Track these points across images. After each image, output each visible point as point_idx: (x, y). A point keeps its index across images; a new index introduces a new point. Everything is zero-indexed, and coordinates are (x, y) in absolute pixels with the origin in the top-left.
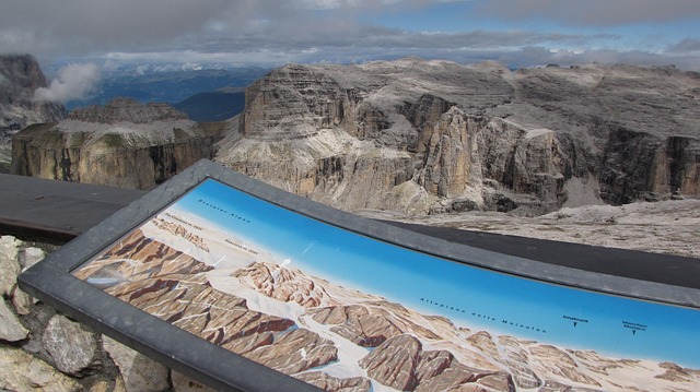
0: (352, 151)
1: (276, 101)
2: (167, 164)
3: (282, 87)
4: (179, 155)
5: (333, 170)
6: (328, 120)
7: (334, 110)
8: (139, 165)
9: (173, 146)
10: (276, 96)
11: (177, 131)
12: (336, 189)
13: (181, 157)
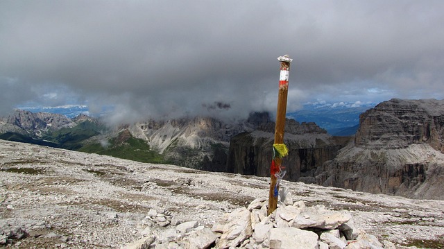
0: (434, 161)
1: (379, 123)
2: (309, 160)
3: (385, 114)
4: (317, 155)
5: (417, 173)
6: (418, 138)
7: (423, 130)
8: (291, 159)
9: (314, 150)
10: (380, 120)
11: (318, 140)
12: (419, 186)
13: (318, 157)
